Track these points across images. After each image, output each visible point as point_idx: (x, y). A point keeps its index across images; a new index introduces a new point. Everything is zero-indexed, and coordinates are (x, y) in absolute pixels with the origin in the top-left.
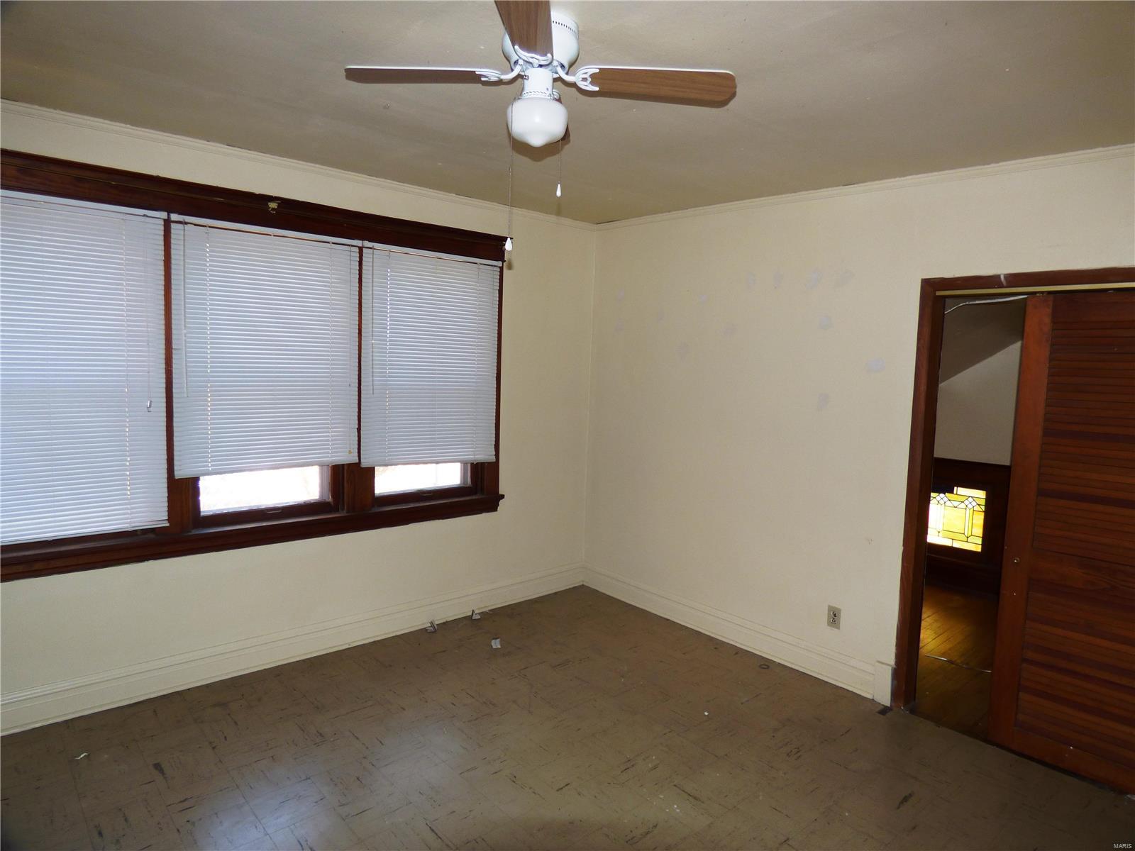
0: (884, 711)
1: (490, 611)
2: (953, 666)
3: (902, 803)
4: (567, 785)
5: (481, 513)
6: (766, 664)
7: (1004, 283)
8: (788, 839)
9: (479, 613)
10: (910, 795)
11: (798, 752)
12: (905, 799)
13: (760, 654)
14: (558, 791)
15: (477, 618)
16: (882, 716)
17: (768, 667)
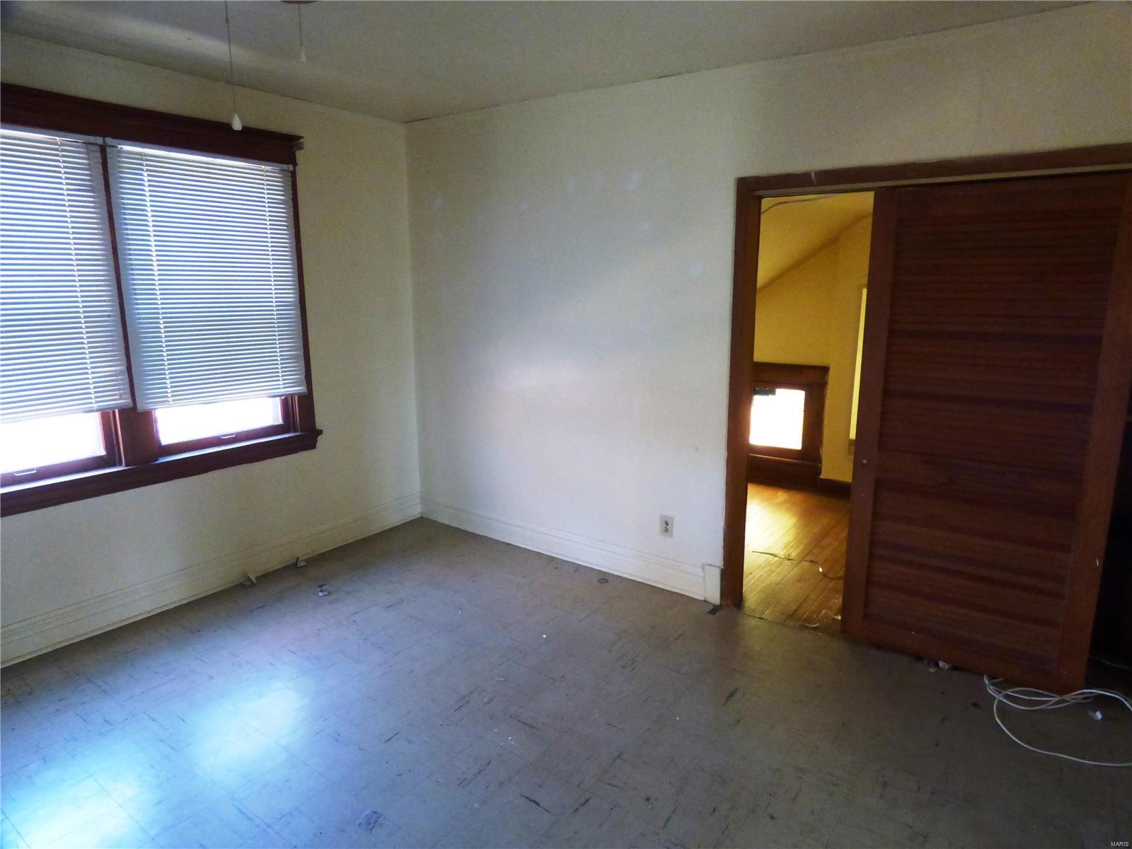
0: (715, 610)
1: (317, 555)
2: (776, 558)
3: (728, 699)
4: (396, 734)
5: (297, 452)
6: (606, 578)
7: (815, 182)
8: (621, 754)
9: (305, 560)
10: (736, 690)
11: (633, 663)
12: (732, 694)
13: (598, 568)
14: (386, 742)
15: (303, 565)
16: (712, 616)
17: (607, 581)
